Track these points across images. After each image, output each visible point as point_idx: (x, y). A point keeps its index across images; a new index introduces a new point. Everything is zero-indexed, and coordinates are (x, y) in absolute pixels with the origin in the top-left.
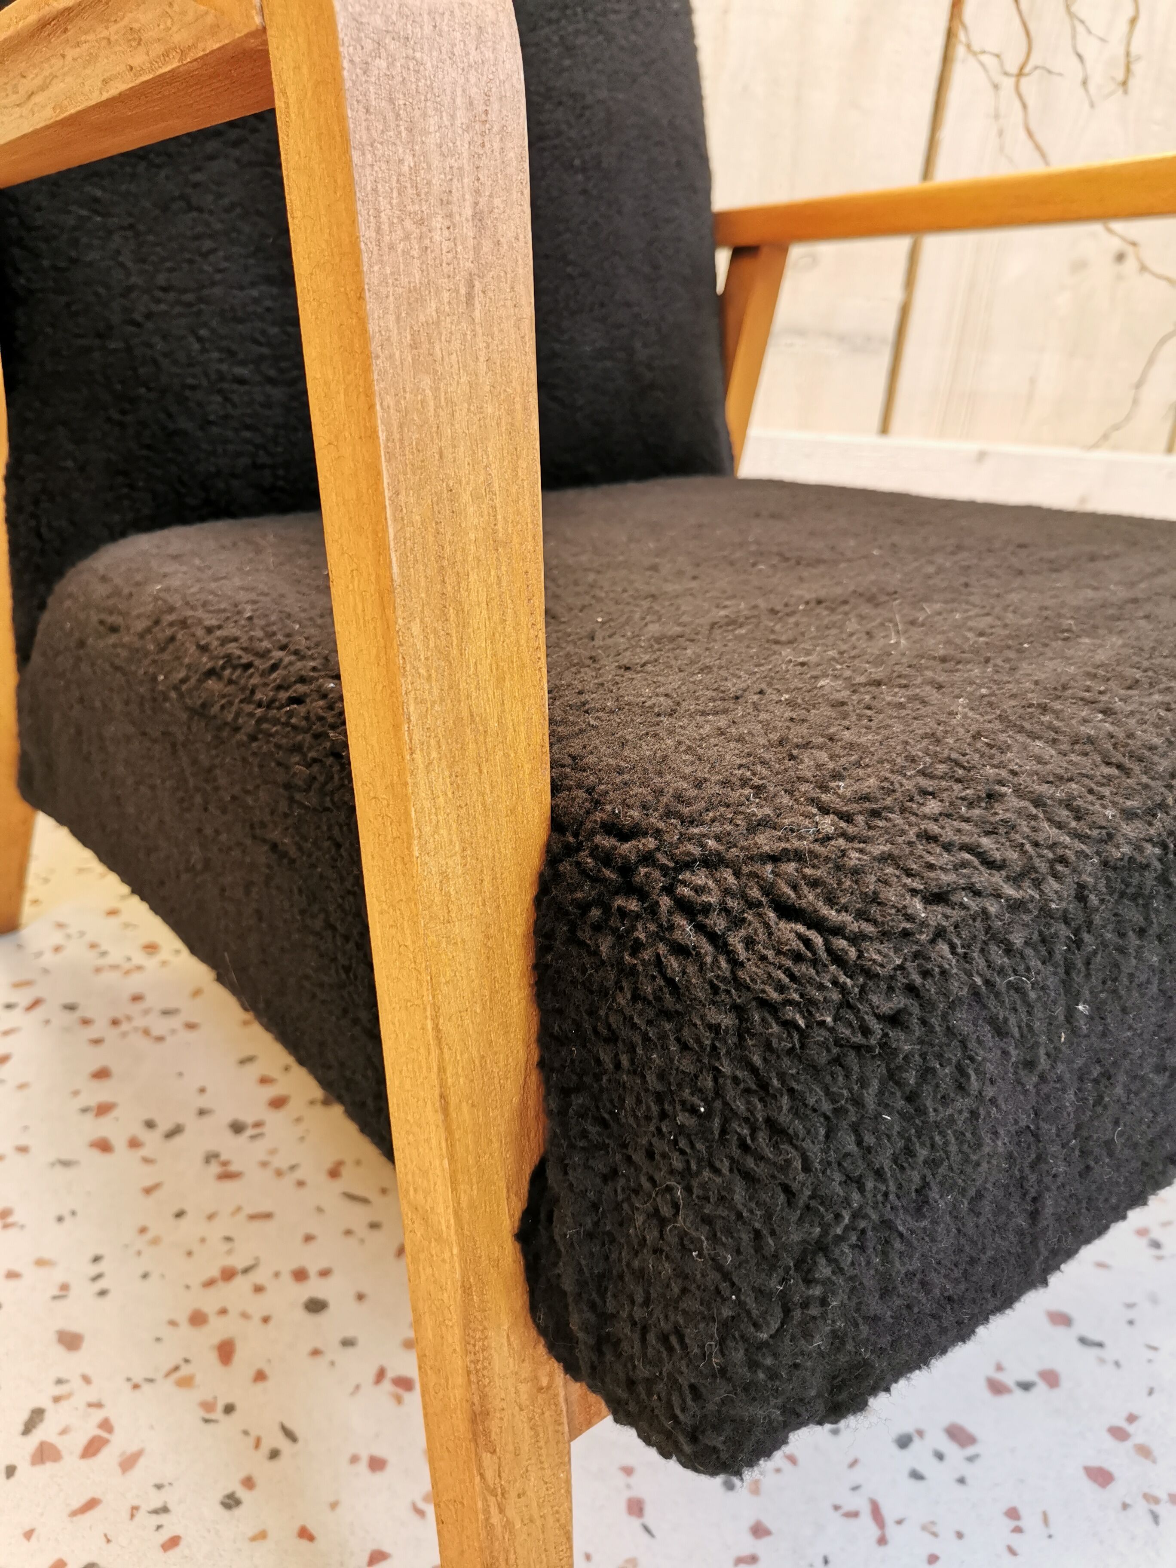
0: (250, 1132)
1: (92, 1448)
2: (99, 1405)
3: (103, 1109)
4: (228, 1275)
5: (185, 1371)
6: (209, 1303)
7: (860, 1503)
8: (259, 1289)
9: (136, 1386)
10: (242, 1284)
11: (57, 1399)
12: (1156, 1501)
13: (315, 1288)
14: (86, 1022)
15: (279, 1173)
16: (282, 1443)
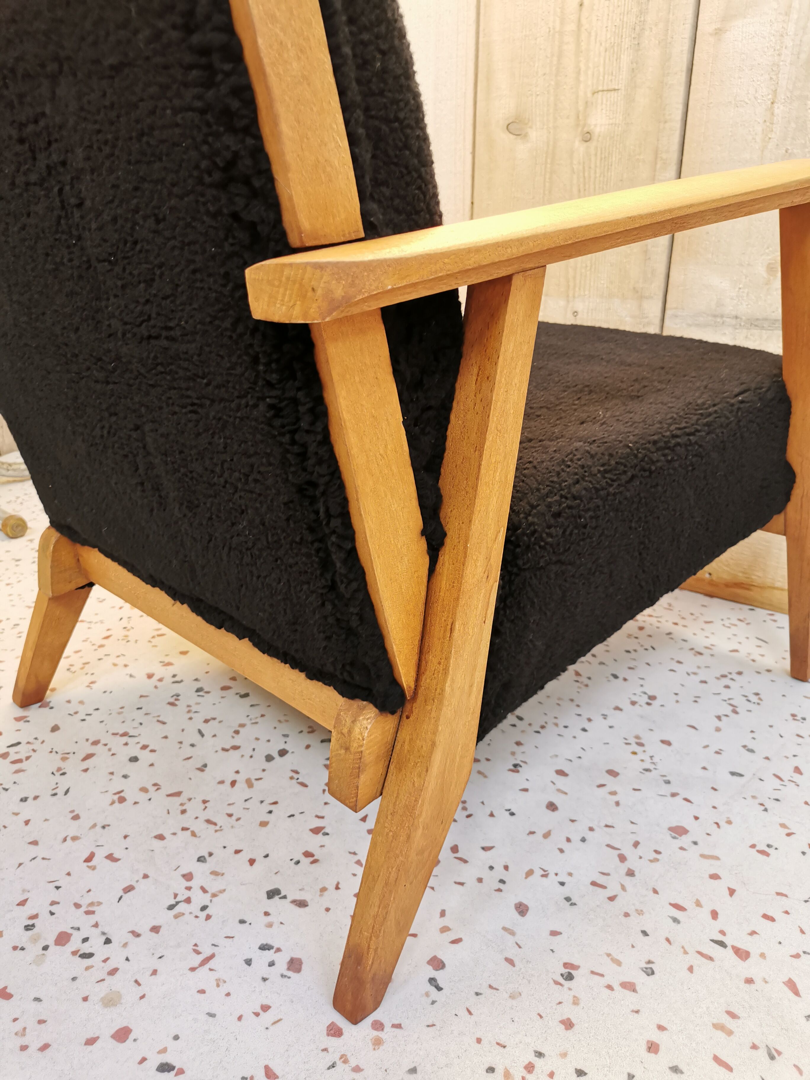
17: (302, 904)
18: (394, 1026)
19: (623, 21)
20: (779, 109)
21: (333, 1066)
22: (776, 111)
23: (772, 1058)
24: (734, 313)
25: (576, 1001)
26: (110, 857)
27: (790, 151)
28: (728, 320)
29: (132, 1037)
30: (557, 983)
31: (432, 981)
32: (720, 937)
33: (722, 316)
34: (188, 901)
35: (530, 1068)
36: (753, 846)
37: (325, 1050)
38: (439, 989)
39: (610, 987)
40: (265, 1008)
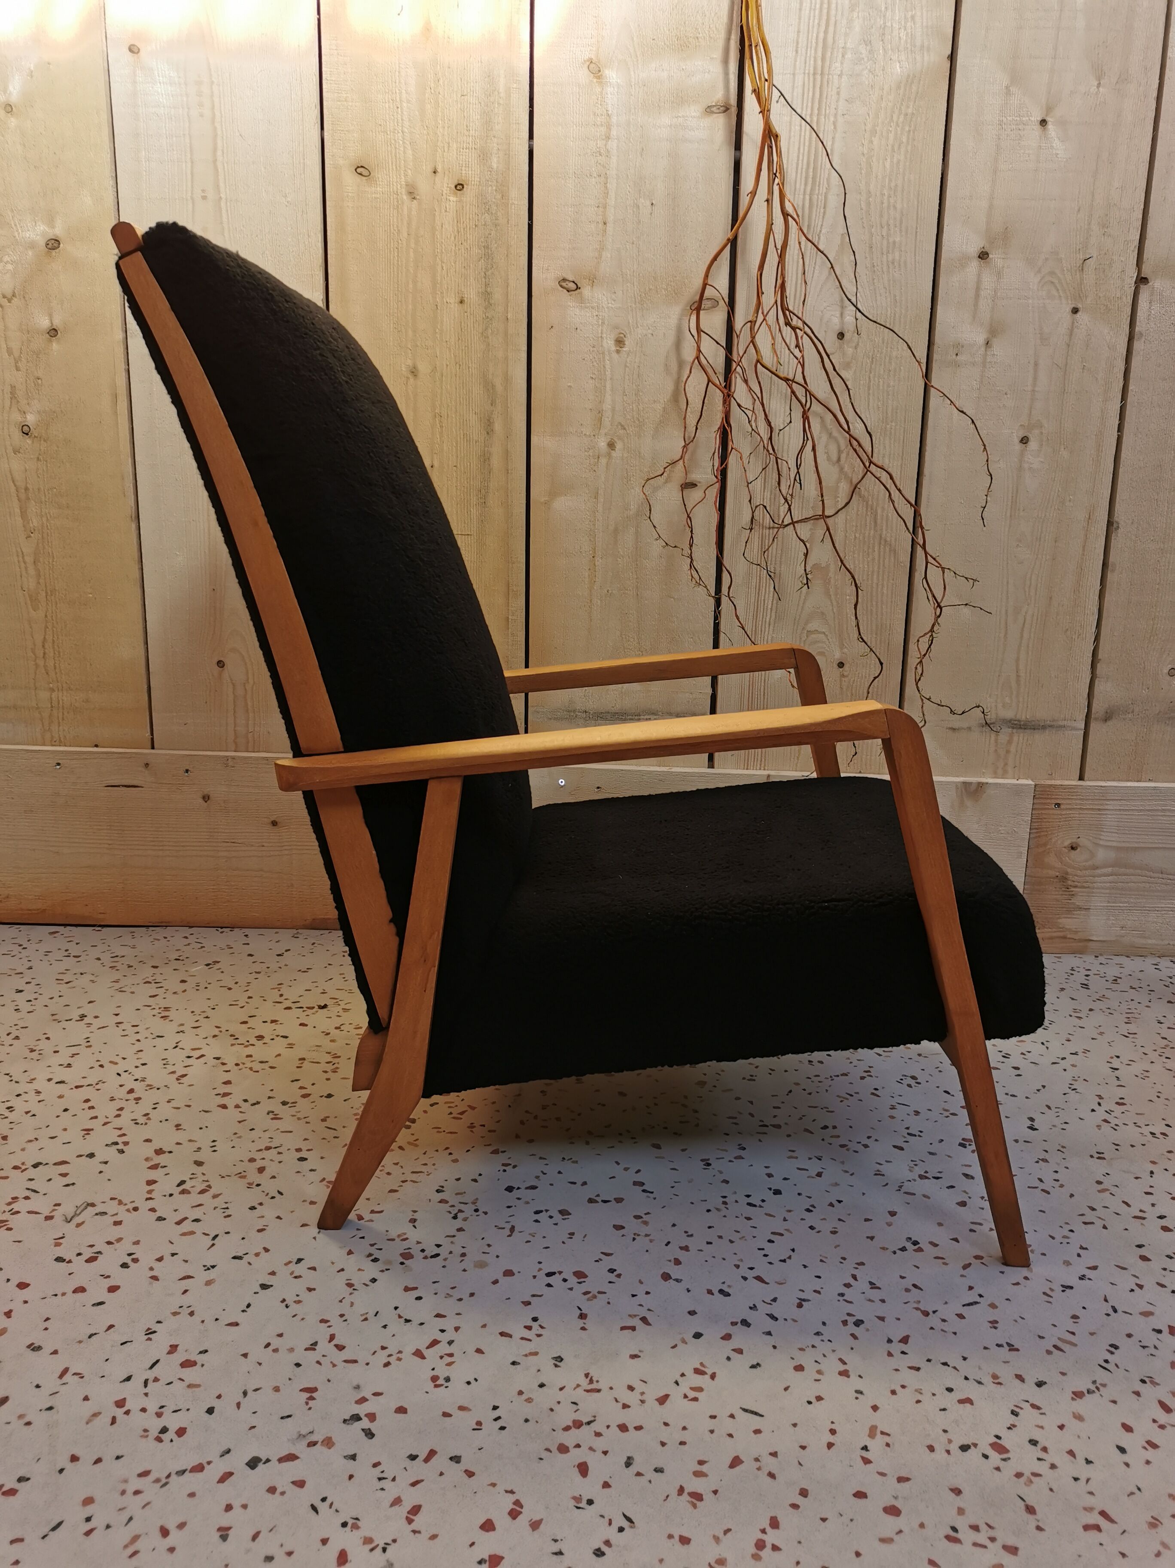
0: (289, 1105)
1: (202, 1192)
2: (207, 1181)
3: (225, 1095)
4: (268, 1148)
5: (243, 1174)
6: (258, 1156)
7: (508, 1226)
8: (279, 1153)
9: (223, 1177)
10: (273, 1152)
11: (191, 1179)
12: (639, 1235)
13: (303, 1154)
14: (223, 1064)
15: (299, 1119)
16: (277, 1195)
17: (534, 1188)
18: (646, 1214)
19: (470, 484)
20: (599, 562)
21: (634, 1239)
22: (597, 564)
23: (820, 1160)
24: (583, 709)
25: (721, 1172)
26: (372, 1212)
27: (610, 592)
28: (579, 714)
29: (515, 1271)
30: (705, 1169)
31: (644, 1191)
32: (762, 1123)
33: (574, 711)
34: (460, 1211)
35: (725, 1203)
36: (744, 1078)
37: (623, 1236)
38: (652, 1193)
39: (730, 1161)
40: (572, 1234)
